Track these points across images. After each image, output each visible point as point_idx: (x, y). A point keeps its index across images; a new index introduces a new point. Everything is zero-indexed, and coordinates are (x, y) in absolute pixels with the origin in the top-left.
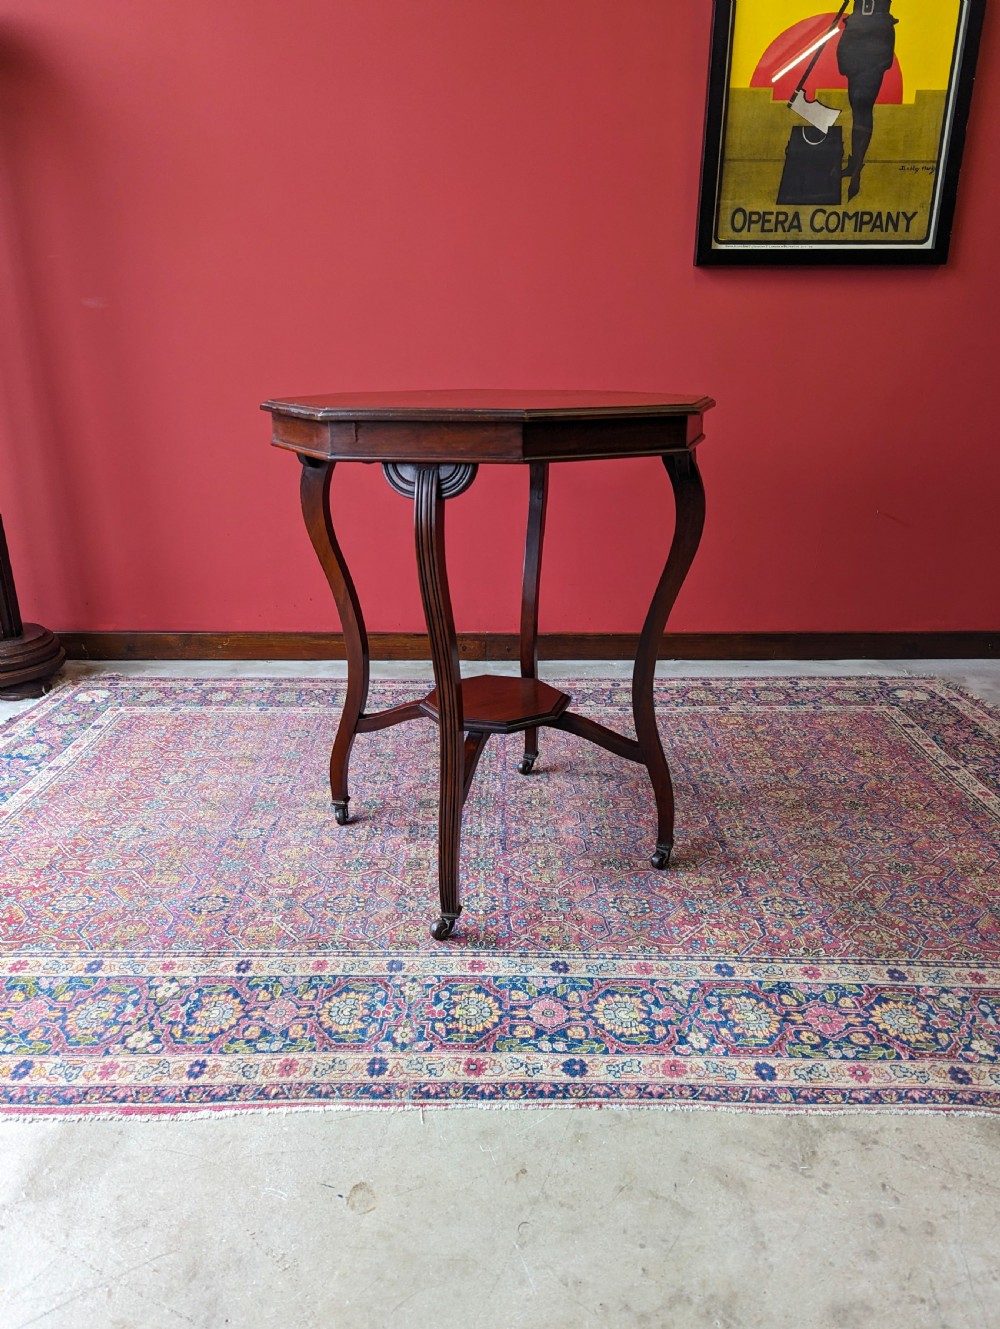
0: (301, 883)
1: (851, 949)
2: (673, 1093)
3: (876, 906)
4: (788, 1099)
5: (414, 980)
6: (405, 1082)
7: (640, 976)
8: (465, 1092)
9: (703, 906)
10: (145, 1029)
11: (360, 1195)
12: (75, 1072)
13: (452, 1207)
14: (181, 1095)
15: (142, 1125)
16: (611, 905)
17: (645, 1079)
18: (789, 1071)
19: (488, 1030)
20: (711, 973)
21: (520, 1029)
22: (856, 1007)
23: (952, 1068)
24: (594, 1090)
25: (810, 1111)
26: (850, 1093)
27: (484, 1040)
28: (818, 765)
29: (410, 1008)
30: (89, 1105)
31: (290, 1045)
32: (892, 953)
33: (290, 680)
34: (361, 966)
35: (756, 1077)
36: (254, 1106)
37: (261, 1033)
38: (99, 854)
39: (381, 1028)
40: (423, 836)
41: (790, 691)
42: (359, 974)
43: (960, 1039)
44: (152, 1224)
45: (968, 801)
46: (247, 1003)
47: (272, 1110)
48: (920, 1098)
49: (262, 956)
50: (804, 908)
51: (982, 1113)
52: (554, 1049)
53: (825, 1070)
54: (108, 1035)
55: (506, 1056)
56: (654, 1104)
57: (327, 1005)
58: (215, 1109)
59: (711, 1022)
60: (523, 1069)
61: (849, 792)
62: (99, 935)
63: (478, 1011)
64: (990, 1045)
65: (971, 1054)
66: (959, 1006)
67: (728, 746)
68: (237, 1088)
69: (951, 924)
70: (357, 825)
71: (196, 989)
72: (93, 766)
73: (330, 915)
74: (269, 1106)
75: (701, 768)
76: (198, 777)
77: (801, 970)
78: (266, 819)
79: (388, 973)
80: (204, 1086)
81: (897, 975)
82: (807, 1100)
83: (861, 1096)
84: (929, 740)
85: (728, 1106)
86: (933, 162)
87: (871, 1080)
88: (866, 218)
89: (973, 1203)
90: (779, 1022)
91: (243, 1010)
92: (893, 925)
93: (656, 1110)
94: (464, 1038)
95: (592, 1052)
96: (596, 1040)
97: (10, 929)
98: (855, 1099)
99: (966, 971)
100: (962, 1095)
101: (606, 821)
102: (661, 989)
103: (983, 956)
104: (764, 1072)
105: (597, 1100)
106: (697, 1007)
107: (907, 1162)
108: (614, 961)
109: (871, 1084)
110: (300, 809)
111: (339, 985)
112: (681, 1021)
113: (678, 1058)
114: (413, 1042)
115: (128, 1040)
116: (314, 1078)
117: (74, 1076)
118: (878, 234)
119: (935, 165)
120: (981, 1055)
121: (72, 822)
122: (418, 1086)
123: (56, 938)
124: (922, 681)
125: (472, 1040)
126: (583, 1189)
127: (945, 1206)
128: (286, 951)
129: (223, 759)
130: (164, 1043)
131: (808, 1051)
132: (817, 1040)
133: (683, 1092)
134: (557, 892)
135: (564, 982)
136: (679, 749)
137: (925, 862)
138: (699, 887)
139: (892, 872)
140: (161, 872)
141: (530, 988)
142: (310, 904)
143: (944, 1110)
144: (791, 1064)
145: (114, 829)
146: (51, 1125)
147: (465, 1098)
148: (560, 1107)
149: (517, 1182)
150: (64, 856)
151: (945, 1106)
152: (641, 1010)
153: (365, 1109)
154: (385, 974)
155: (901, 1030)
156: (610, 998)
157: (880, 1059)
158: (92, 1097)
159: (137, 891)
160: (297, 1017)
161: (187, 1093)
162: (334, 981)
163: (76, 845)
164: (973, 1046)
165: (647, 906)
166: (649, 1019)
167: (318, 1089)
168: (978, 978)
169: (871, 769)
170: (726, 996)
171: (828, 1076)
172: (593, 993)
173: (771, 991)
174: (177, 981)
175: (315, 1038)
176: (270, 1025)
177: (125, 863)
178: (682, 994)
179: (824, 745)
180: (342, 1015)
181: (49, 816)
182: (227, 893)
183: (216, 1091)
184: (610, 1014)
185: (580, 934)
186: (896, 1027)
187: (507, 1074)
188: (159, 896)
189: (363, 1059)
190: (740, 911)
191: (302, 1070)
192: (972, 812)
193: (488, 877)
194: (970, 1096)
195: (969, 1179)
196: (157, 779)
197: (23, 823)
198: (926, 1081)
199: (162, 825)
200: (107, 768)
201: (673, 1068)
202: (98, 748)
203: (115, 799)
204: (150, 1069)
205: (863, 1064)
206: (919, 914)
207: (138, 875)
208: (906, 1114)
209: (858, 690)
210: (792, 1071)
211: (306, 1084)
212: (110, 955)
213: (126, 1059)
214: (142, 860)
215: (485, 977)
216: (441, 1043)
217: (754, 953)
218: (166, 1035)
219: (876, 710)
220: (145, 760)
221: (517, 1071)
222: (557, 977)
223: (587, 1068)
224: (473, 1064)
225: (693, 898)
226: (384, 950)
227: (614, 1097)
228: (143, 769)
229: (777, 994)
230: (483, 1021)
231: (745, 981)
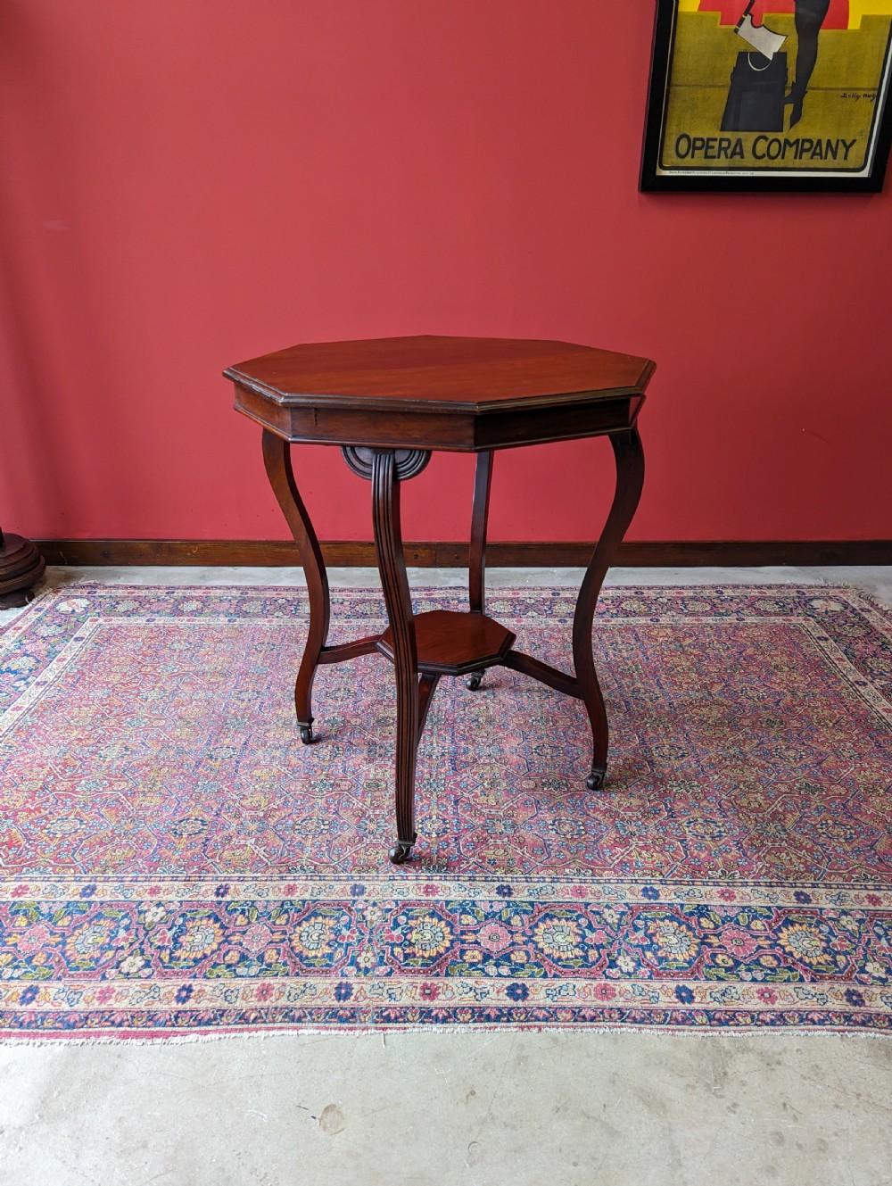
0: (272, 806)
1: (764, 871)
2: (604, 1017)
3: (787, 827)
4: (704, 1022)
5: (375, 904)
6: (368, 1006)
7: (575, 899)
8: (421, 1016)
9: (633, 828)
10: (137, 954)
11: (330, 1116)
12: (76, 997)
13: (411, 1127)
14: (171, 1019)
15: (138, 1049)
16: (551, 827)
17: (579, 1003)
18: (706, 993)
19: (441, 955)
20: (639, 897)
21: (468, 953)
22: (766, 930)
23: (848, 990)
24: (535, 1013)
25: (723, 1033)
26: (758, 1014)
28: (739, 680)
29: (371, 933)
30: (90, 1030)
31: (266, 970)
32: (799, 875)
33: (255, 589)
34: (327, 890)
35: (676, 1000)
36: (236, 1030)
37: (240, 958)
38: (87, 775)
39: (346, 953)
40: (380, 755)
41: (715, 601)
42: (325, 898)
43: (856, 961)
44: (151, 1145)
45: (873, 718)
46: (227, 928)
47: (251, 1034)
48: (819, 1020)
49: (238, 880)
50: (722, 830)
51: (872, 1035)
52: (499, 973)
53: (736, 993)
54: (104, 960)
55: (458, 980)
56: (587, 1027)
57: (298, 929)
58: (201, 1033)
59: (637, 946)
60: (472, 994)
61: (766, 709)
62: (92, 859)
63: (431, 936)
64: (882, 967)
65: (865, 976)
66: (856, 929)
67: (658, 661)
68: (221, 1012)
69: (853, 846)
70: (321, 744)
71: (180, 913)
72: (77, 681)
73: (299, 838)
74: (249, 1030)
75: (633, 684)
76: (173, 694)
77: (718, 892)
78: (237, 737)
80: (191, 1011)
82: (721, 1023)
83: (768, 1017)
84: (840, 654)
85: (651, 1029)
86: (875, 89)
87: (777, 1002)
88: (806, 145)
89: (861, 1121)
90: (697, 945)
91: (223, 934)
92: (801, 848)
93: (590, 1035)
94: (420, 963)
95: (532, 976)
96: (536, 964)
97: (10, 852)
98: (763, 1021)
99: (864, 893)
100: (855, 1018)
101: (545, 739)
102: (594, 912)
103: (880, 878)
104: (684, 994)
105: (537, 1023)
106: (625, 930)
107: (806, 1082)
108: (553, 884)
109: (777, 1006)
110: (268, 727)
111: (308, 909)
112: (611, 944)
113: (608, 982)
114: (374, 966)
115: (122, 964)
116: (288, 1003)
117: (75, 1001)
118: (817, 162)
119: (876, 93)
120: (874, 978)
121: (60, 741)
122: (379, 1011)
123: (52, 862)
124: (837, 590)
125: (427, 965)
126: (524, 1109)
127: (836, 1123)
128: (259, 875)
129: (196, 674)
130: (153, 968)
131: (722, 973)
132: (731, 963)
133: (613, 1015)
134: (502, 814)
136: (613, 663)
137: (832, 782)
138: (629, 809)
140: (145, 794)
141: (478, 912)
142: (280, 827)
143: (839, 1031)
144: (707, 987)
145: (99, 748)
146: (57, 1048)
147: (421, 1022)
148: (504, 1030)
149: (467, 1103)
150: (55, 777)
151: (841, 1027)
152: (576, 934)
153: (336, 1035)
154: (349, 898)
155: (805, 952)
156: (548, 922)
157: (785, 981)
158: (93, 1022)
159: (123, 813)
160: (271, 942)
161: (177, 1017)
162: (304, 905)
163: (65, 765)
164: (867, 969)
165: (582, 828)
166: (583, 943)
167: (292, 1014)
168: (874, 900)
169: (787, 685)
170: (651, 919)
171: (739, 999)
172: (533, 917)
173: (691, 914)
174: (163, 906)
175: (288, 963)
176: (247, 949)
177: (111, 785)
178: (611, 917)
179: (745, 659)
180: (311, 940)
181: (39, 734)
182: (205, 815)
183: (202, 1015)
184: (548, 938)
185: (523, 857)
186: (801, 949)
187: (457, 999)
188: (144, 818)
189: (331, 984)
190: (666, 833)
191: (278, 995)
192: (876, 730)
193: (439, 798)
194: (863, 1018)
195: (858, 1098)
196: (137, 695)
197: (16, 742)
198: (824, 1003)
199: (143, 744)
200: (90, 683)
201: (604, 991)
202: (81, 661)
203: (99, 716)
204: (143, 994)
205: (770, 986)
206: (825, 836)
207: (123, 797)
208: (807, 1035)
209: (777, 600)
210: (708, 994)
211: (281, 1009)
212: (102, 879)
213: (121, 984)
214: (127, 781)
215: (437, 901)
216: (400, 967)
217: (677, 875)
218: (155, 960)
219: (794, 621)
220: (125, 675)
221: (467, 996)
222: (502, 901)
223: (528, 992)
224: (428, 989)
225: (624, 819)
226: (347, 874)
227: (551, 1021)
228: (123, 684)
229: (697, 917)
230: (436, 946)
231: (669, 904)
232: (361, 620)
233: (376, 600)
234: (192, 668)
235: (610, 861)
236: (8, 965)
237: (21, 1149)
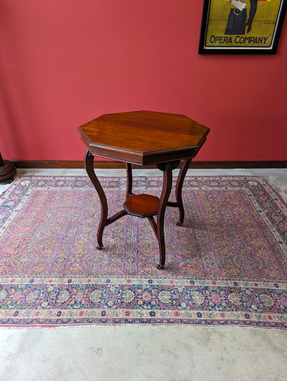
0: (84, 253)
1: (225, 275)
2: (176, 322)
3: (234, 261)
4: (204, 323)
5: (113, 286)
6: (110, 318)
7: (170, 284)
8: (125, 321)
9: (188, 261)
10: (46, 301)
11: (99, 351)
12: (29, 314)
13: (121, 355)
14: (55, 322)
15: (47, 330)
17: (169, 317)
18: (206, 314)
19: (131, 302)
20: (189, 283)
21: (139, 301)
22: (224, 294)
23: (246, 314)
24: (157, 321)
25: (209, 327)
26: (220, 321)
28: (224, 210)
29: (112, 295)
30: (33, 325)
31: (82, 306)
32: (236, 276)
33: (80, 177)
34: (100, 281)
35: (197, 317)
36: (73, 325)
37: (75, 303)
38: (31, 242)
39: (104, 301)
40: (116, 236)
41: (219, 181)
42: (99, 284)
43: (249, 305)
44: (50, 359)
45: (263, 224)
46: (71, 293)
48: (237, 323)
49: (74, 278)
50: (215, 261)
51: (251, 328)
52: (147, 308)
53: (214, 314)
54: (37, 303)
55: (136, 310)
56: (171, 325)
57: (91, 293)
58: (64, 326)
59: (187, 299)
60: (139, 315)
61: (231, 220)
62: (33, 271)
63: (129, 297)
64: (256, 306)
65: (251, 309)
66: (250, 294)
67: (200, 203)
68: (69, 320)
69: (252, 267)
71: (58, 288)
72: (27, 210)
73: (92, 264)
74: (77, 325)
75: (192, 211)
76: (56, 214)
77: (211, 282)
78: (74, 230)
79: (106, 283)
80: (61, 319)
82: (209, 324)
83: (222, 322)
84: (255, 201)
85: (189, 325)
86: (275, 21)
87: (225, 317)
88: (252, 39)
89: (245, 354)
90: (204, 299)
91: (70, 295)
92: (237, 268)
93: (172, 327)
94: (125, 305)
95: (157, 309)
96: (158, 305)
98: (221, 323)
99: (253, 283)
100: (247, 322)
102: (175, 288)
103: (259, 278)
104: (199, 315)
105: (157, 324)
106: (184, 294)
107: (231, 342)
108: (164, 279)
109: (225, 318)
110: (83, 226)
112: (180, 299)
113: (178, 311)
114: (112, 306)
115: (42, 304)
116: (88, 317)
117: (29, 316)
118: (256, 44)
119: (275, 22)
120: (254, 310)
121: (23, 231)
122: (113, 319)
123: (21, 271)
124: (257, 178)
125: (127, 305)
126: (153, 350)
127: (238, 354)
128: (80, 276)
129: (62, 208)
130: (51, 305)
131: (211, 308)
133: (179, 321)
134: (151, 256)
135: (151, 287)
136: (187, 204)
137: (248, 245)
138: (188, 254)
140: (47, 249)
141: (142, 289)
142: (86, 260)
143: (242, 326)
144: (206, 312)
145: (34, 233)
146: (25, 330)
147: (125, 323)
148: (148, 326)
149: (137, 348)
150: (22, 243)
151: (242, 325)
152: (170, 295)
153: (102, 327)
154: (106, 284)
155: (235, 302)
156: (162, 292)
157: (228, 311)
158: (34, 322)
159: (41, 255)
160: (83, 298)
161: (57, 321)
162: (93, 286)
163: (24, 239)
164: (252, 307)
165: (174, 261)
166: (172, 298)
167: (89, 320)
168: (256, 285)
169: (238, 212)
170: (192, 291)
171: (215, 316)
172: (158, 290)
173: (203, 289)
174: (53, 286)
175: (88, 304)
176: (77, 300)
177: (38, 246)
178: (180, 290)
179: (226, 203)
180: (95, 297)
181: (17, 228)
182: (65, 256)
183: (64, 320)
184: (162, 297)
185: (156, 270)
186: (233, 301)
187: (135, 316)
188: (47, 257)
189: (100, 311)
190: (198, 262)
191: (85, 314)
192: (263, 228)
193: (133, 251)
194: (249, 322)
195: (245, 347)
196: (45, 215)
197: (10, 231)
198: (239, 318)
199: (47, 232)
200: (31, 211)
201: (177, 314)
202: (28, 203)
203: (34, 222)
204: (48, 314)
205: (224, 312)
206: (244, 264)
207: (41, 250)
208: (233, 328)
209: (238, 181)
210: (206, 315)
211: (86, 319)
212: (36, 277)
213: (41, 310)
214: (42, 245)
215: (131, 285)
216: (119, 306)
217: (200, 276)
219: (242, 189)
220: (41, 208)
221: (138, 315)
222: (149, 285)
223: (155, 314)
224: (127, 313)
225: (186, 258)
226: (105, 276)
227: (161, 323)
228: (40, 211)
229: (204, 290)
230: (130, 299)
231: (197, 286)
232: (111, 188)
233: (116, 181)
234: (61, 206)
235: (181, 272)
236: (10, 304)
237: (15, 360)
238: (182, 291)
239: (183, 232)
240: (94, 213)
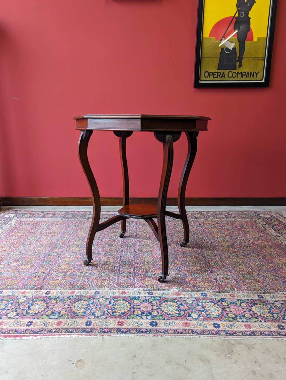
0: (69, 268)
1: (245, 289)
2: (186, 332)
3: (254, 276)
4: (224, 334)
5: (103, 297)
6: (97, 328)
7: (176, 296)
8: (117, 331)
9: (197, 276)
10: (14, 312)
11: (80, 363)
13: (110, 367)
14: (23, 331)
15: (10, 341)
17: (176, 327)
18: (224, 325)
19: (126, 312)
20: (200, 295)
21: (136, 312)
22: (247, 306)
23: (279, 325)
24: (160, 331)
25: (231, 338)
26: (245, 332)
27: (124, 315)
28: (235, 235)
29: (101, 305)
31: (61, 316)
32: (258, 290)
33: (71, 211)
34: (86, 293)
35: (214, 327)
36: (47, 335)
37: (52, 313)
38: (6, 260)
39: (91, 312)
40: (109, 255)
41: (227, 215)
42: (85, 295)
43: (281, 316)
44: (9, 372)
45: (283, 246)
46: (48, 304)
47: (53, 337)
48: (268, 334)
49: (54, 290)
50: (230, 276)
52: (147, 318)
53: (236, 325)
54: (2, 313)
55: (131, 320)
56: (179, 335)
57: (74, 304)
58: (34, 336)
59: (199, 310)
60: (136, 324)
61: (245, 243)
62: (3, 283)
63: (122, 307)
65: (284, 320)
66: (281, 306)
67: (207, 230)
68: (42, 329)
69: (278, 281)
71: (32, 299)
72: (7, 235)
73: (77, 278)
74: (52, 335)
75: (198, 236)
76: (39, 238)
77: (229, 295)
78: (60, 250)
79: (95, 295)
80: (31, 329)
81: (260, 296)
82: (230, 334)
83: (248, 333)
84: (270, 228)
85: (204, 336)
87: (252, 328)
88: (244, 74)
90: (221, 310)
91: (46, 306)
92: (259, 282)
93: (180, 338)
94: (118, 314)
95: (159, 319)
96: (161, 315)
98: (246, 334)
99: (283, 295)
100: (282, 333)
102: (182, 300)
104: (216, 326)
105: (161, 334)
106: (194, 306)
107: (264, 354)
108: (168, 292)
109: (251, 329)
110: (70, 247)
111: (78, 298)
112: (189, 310)
113: (188, 321)
114: (101, 316)
115: (8, 315)
116: (68, 327)
118: (248, 78)
122: (101, 329)
124: (268, 212)
125: (120, 315)
126: (154, 362)
127: (277, 368)
129: (48, 233)
130: (19, 316)
131: (231, 319)
132: (234, 316)
133: (189, 332)
134: (151, 271)
137: (269, 263)
138: (196, 270)
139: (259, 266)
140: (25, 265)
141: (140, 300)
142: (71, 275)
143: (276, 338)
144: (225, 323)
145: (11, 253)
147: (117, 333)
148: (148, 336)
149: (132, 360)
151: (276, 336)
152: (176, 306)
153: (83, 336)
154: (94, 295)
155: (262, 313)
156: (166, 303)
157: (254, 322)
159: (16, 270)
160: (64, 308)
161: (26, 331)
164: (285, 318)
165: (179, 275)
166: (178, 309)
167: (68, 330)
169: (252, 236)
170: (204, 302)
171: (237, 327)
172: (161, 301)
173: (219, 301)
174: (26, 297)
175: (69, 314)
176: (54, 310)
177: (13, 262)
178: (189, 302)
179: (237, 230)
180: (78, 308)
182: (45, 271)
183: (35, 330)
184: (166, 307)
185: (157, 284)
186: (260, 312)
187: (131, 326)
188: (23, 272)
189: (84, 321)
190: (210, 277)
191: (64, 324)
192: (284, 249)
193: (129, 267)
194: (284, 334)
196: (27, 239)
198: (270, 329)
200: (11, 235)
201: (186, 324)
202: (9, 230)
203: (13, 244)
204: (14, 324)
205: (249, 323)
206: (267, 278)
207: (17, 266)
208: (263, 339)
209: (248, 214)
211: (65, 329)
212: (6, 289)
213: (7, 320)
214: (19, 262)
215: (126, 296)
216: (110, 316)
217: (213, 290)
218: (21, 313)
219: (253, 220)
220: (24, 233)
221: (134, 325)
222: (149, 296)
223: (158, 324)
224: (120, 322)
225: (194, 273)
226: (94, 288)
227: (166, 333)
228: (22, 236)
229: (221, 302)
230: (124, 309)
231: (211, 298)
238: (191, 303)
239: (188, 252)
240: (84, 237)
